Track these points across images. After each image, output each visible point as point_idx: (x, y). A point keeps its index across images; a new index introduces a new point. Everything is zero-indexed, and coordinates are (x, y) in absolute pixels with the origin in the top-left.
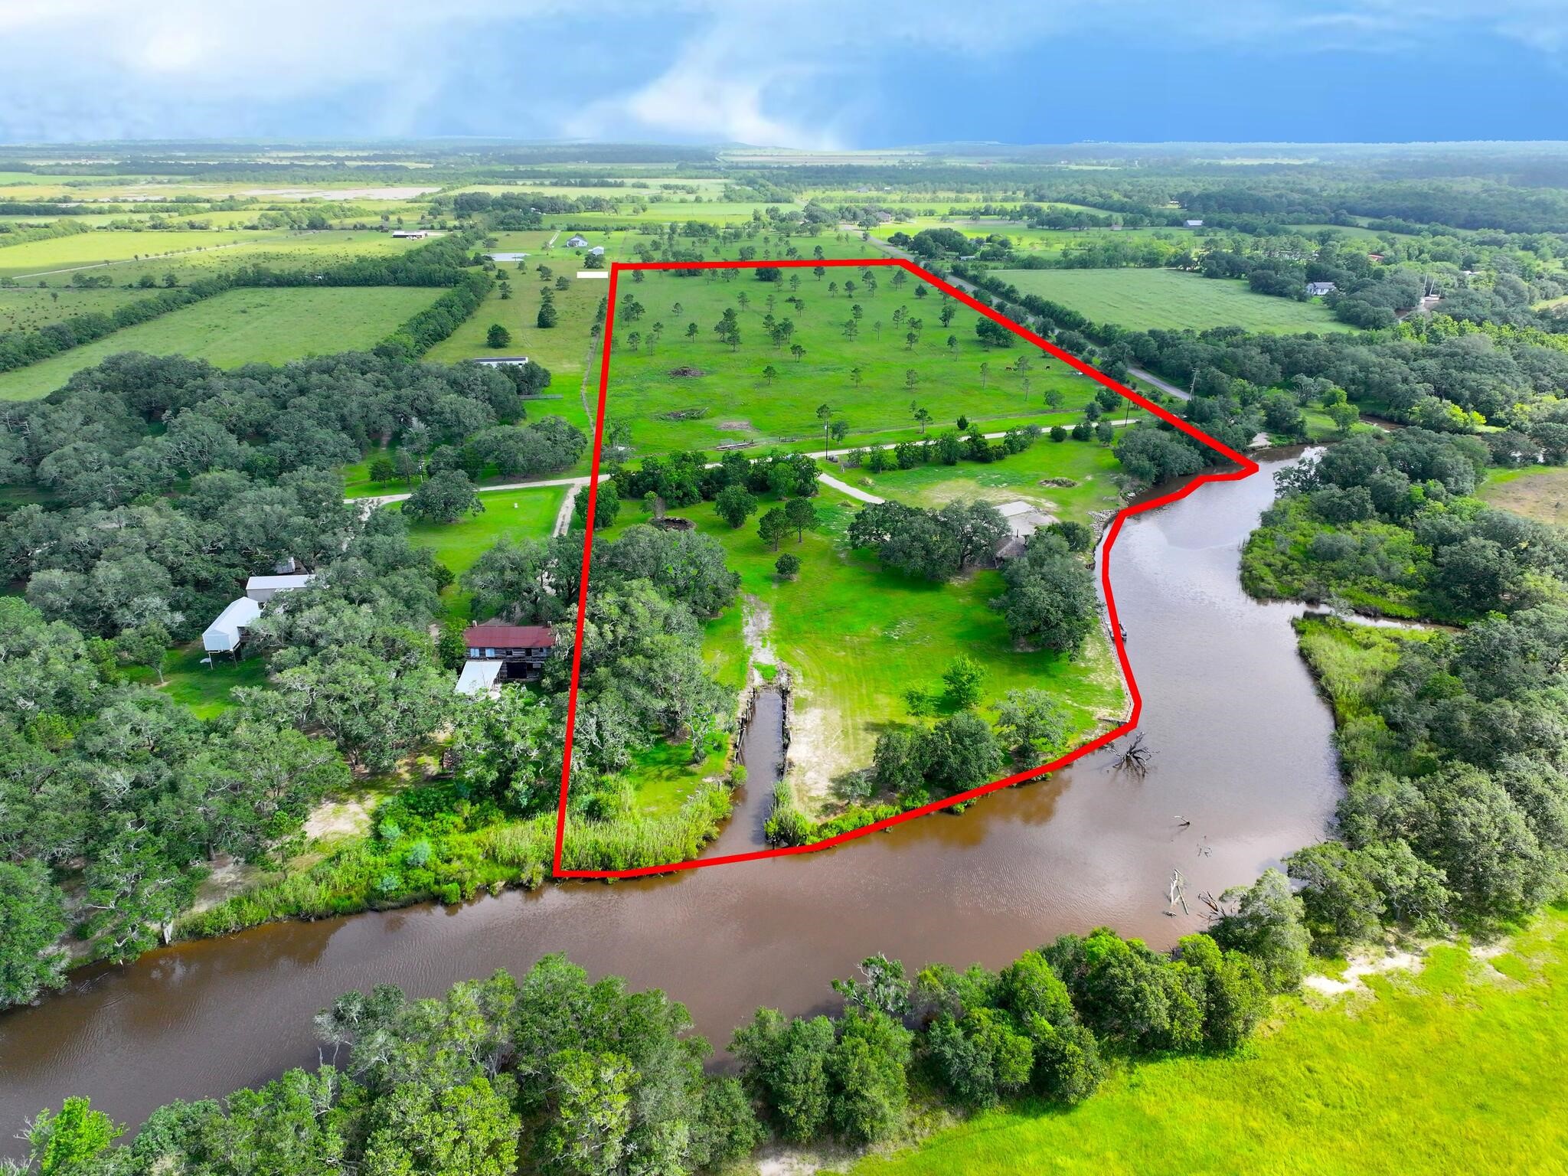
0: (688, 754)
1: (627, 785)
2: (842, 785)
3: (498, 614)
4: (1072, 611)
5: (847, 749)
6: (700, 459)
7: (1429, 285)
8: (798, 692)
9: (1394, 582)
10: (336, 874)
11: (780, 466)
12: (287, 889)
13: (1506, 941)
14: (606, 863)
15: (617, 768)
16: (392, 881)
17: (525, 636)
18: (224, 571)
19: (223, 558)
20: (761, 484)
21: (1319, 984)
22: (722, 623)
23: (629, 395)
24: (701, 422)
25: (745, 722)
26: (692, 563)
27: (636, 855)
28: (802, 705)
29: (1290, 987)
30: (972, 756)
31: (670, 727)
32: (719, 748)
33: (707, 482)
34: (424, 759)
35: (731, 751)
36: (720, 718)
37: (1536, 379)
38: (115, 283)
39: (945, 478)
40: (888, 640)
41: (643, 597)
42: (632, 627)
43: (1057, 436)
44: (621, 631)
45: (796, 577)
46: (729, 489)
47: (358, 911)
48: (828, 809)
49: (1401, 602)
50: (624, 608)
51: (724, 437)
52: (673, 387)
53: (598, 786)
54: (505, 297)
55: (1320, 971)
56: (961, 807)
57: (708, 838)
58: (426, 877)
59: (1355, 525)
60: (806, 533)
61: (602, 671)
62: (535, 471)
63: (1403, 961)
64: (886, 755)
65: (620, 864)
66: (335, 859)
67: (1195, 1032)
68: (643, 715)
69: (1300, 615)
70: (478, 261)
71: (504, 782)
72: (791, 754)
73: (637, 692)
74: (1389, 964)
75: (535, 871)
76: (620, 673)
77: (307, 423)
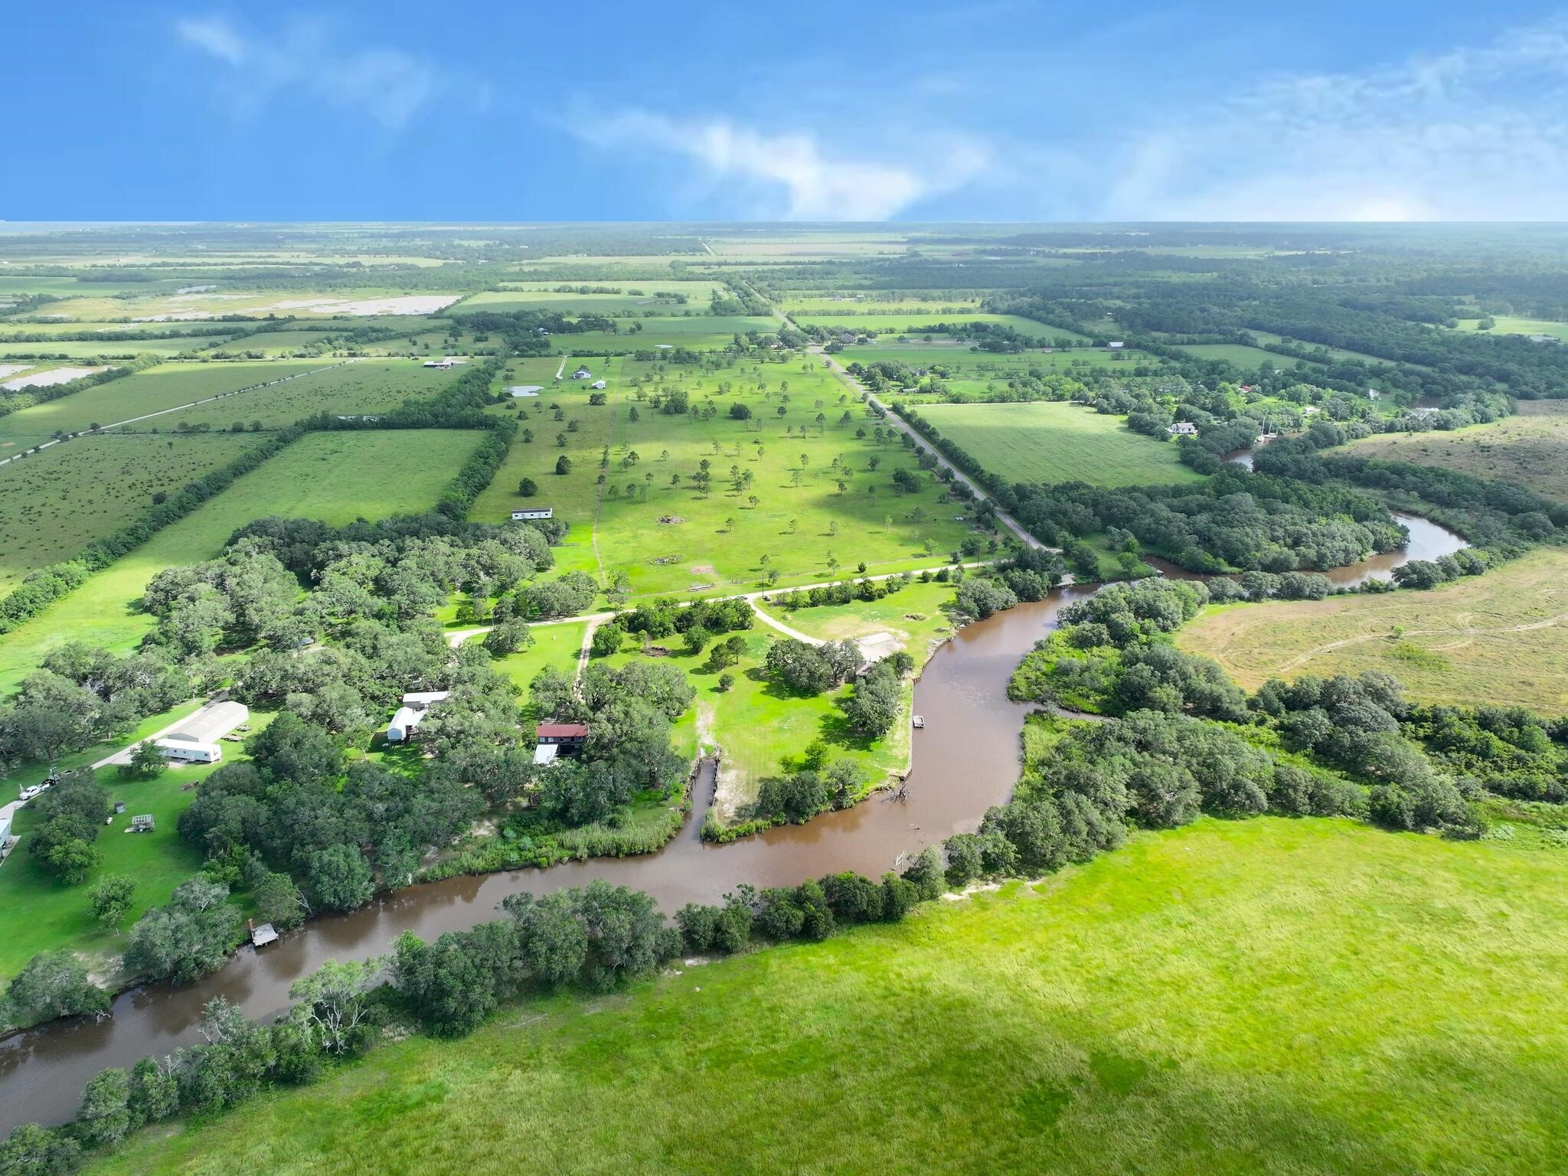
0: (661, 796)
1: (629, 811)
2: (742, 812)
3: (552, 715)
4: (883, 714)
5: (748, 792)
6: (675, 602)
7: (1267, 426)
8: (724, 761)
9: (1096, 690)
10: (486, 853)
11: (728, 610)
12: (463, 860)
13: (1044, 878)
14: (619, 848)
15: (624, 802)
16: (514, 856)
17: (569, 730)
18: (387, 690)
19: (386, 682)
20: (716, 624)
21: (949, 896)
22: (684, 719)
23: (627, 542)
24: (679, 566)
25: (693, 778)
26: (667, 683)
27: (633, 844)
28: (726, 768)
29: (933, 897)
30: (807, 794)
31: (652, 780)
32: (677, 791)
33: (680, 620)
34: (519, 799)
35: (685, 793)
36: (679, 776)
37: (1273, 530)
38: (213, 428)
39: (839, 614)
40: (781, 729)
41: (637, 707)
42: (631, 726)
43: (925, 578)
44: (625, 728)
45: (731, 689)
46: (692, 629)
47: (497, 871)
48: (733, 822)
49: (1096, 704)
50: (626, 714)
51: (694, 580)
52: (660, 534)
53: (613, 811)
54: (527, 441)
55: (950, 890)
56: (802, 821)
57: (670, 837)
58: (531, 855)
59: (1095, 650)
60: (741, 657)
61: (615, 750)
62: (567, 612)
63: (993, 887)
64: (765, 793)
65: (625, 849)
66: (484, 847)
67: (880, 912)
68: (637, 775)
69: (1032, 712)
70: (502, 398)
71: (566, 809)
72: (716, 795)
73: (634, 762)
74: (985, 888)
75: (583, 852)
76: (624, 752)
77: (414, 581)
